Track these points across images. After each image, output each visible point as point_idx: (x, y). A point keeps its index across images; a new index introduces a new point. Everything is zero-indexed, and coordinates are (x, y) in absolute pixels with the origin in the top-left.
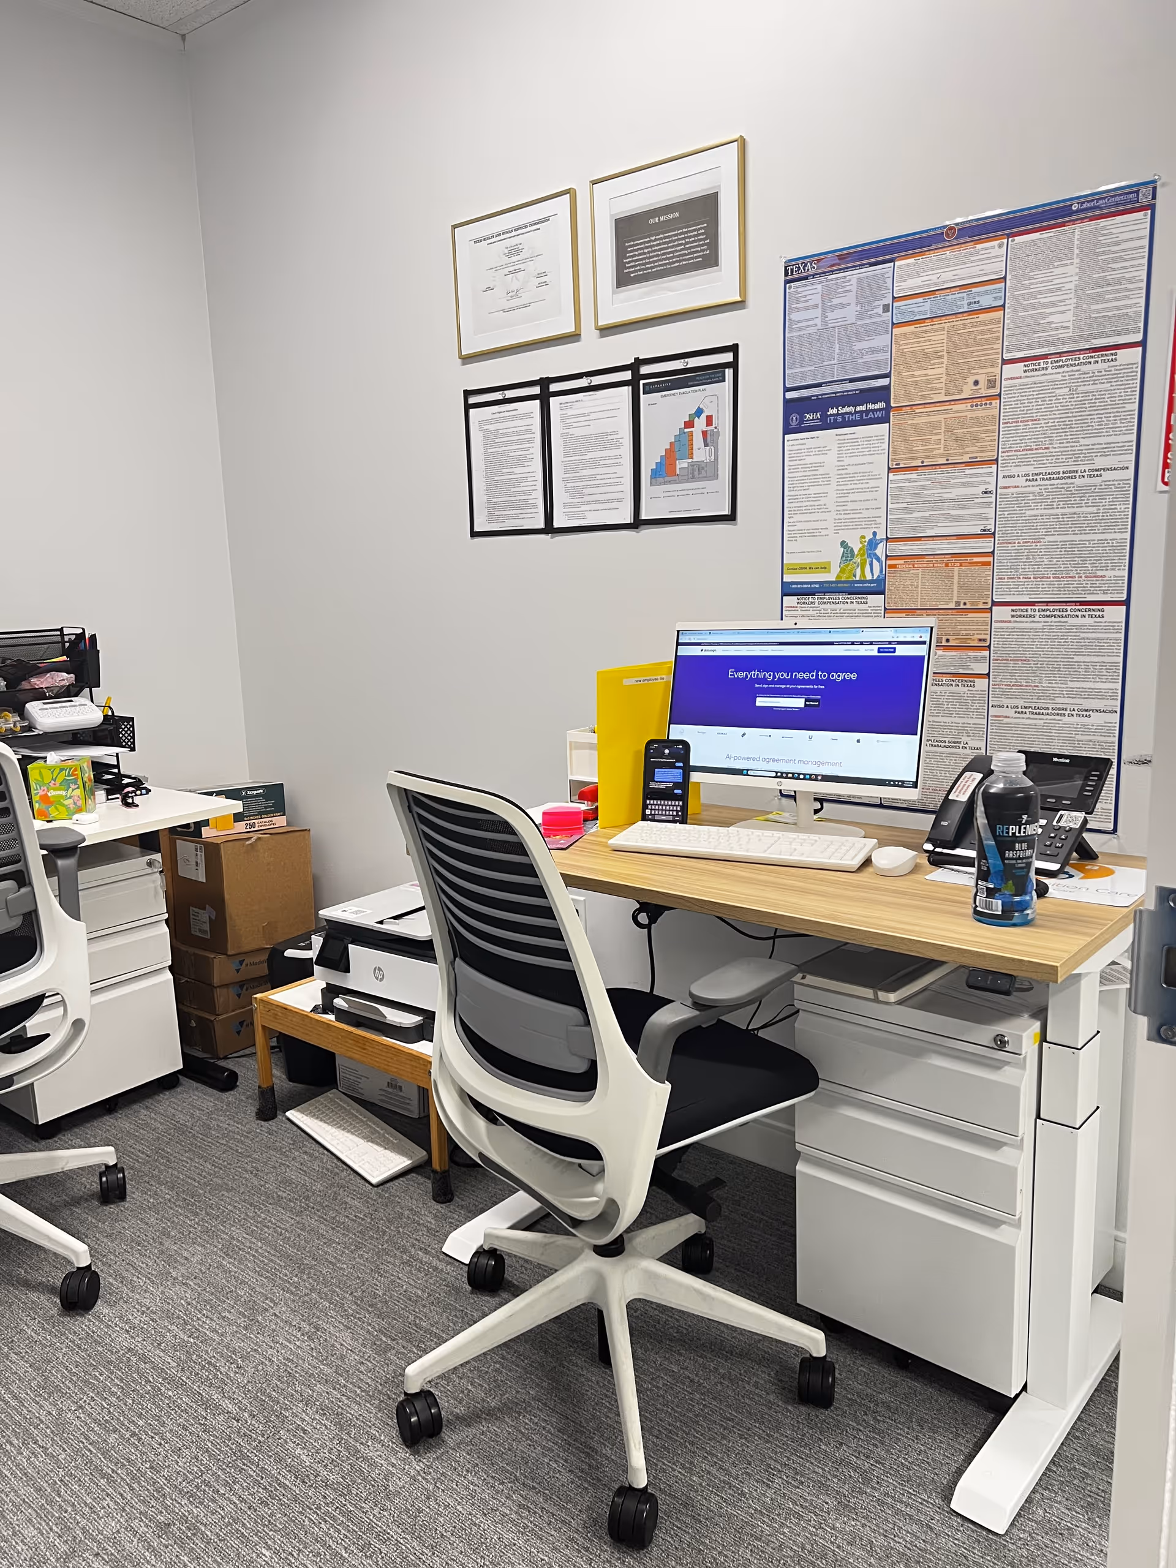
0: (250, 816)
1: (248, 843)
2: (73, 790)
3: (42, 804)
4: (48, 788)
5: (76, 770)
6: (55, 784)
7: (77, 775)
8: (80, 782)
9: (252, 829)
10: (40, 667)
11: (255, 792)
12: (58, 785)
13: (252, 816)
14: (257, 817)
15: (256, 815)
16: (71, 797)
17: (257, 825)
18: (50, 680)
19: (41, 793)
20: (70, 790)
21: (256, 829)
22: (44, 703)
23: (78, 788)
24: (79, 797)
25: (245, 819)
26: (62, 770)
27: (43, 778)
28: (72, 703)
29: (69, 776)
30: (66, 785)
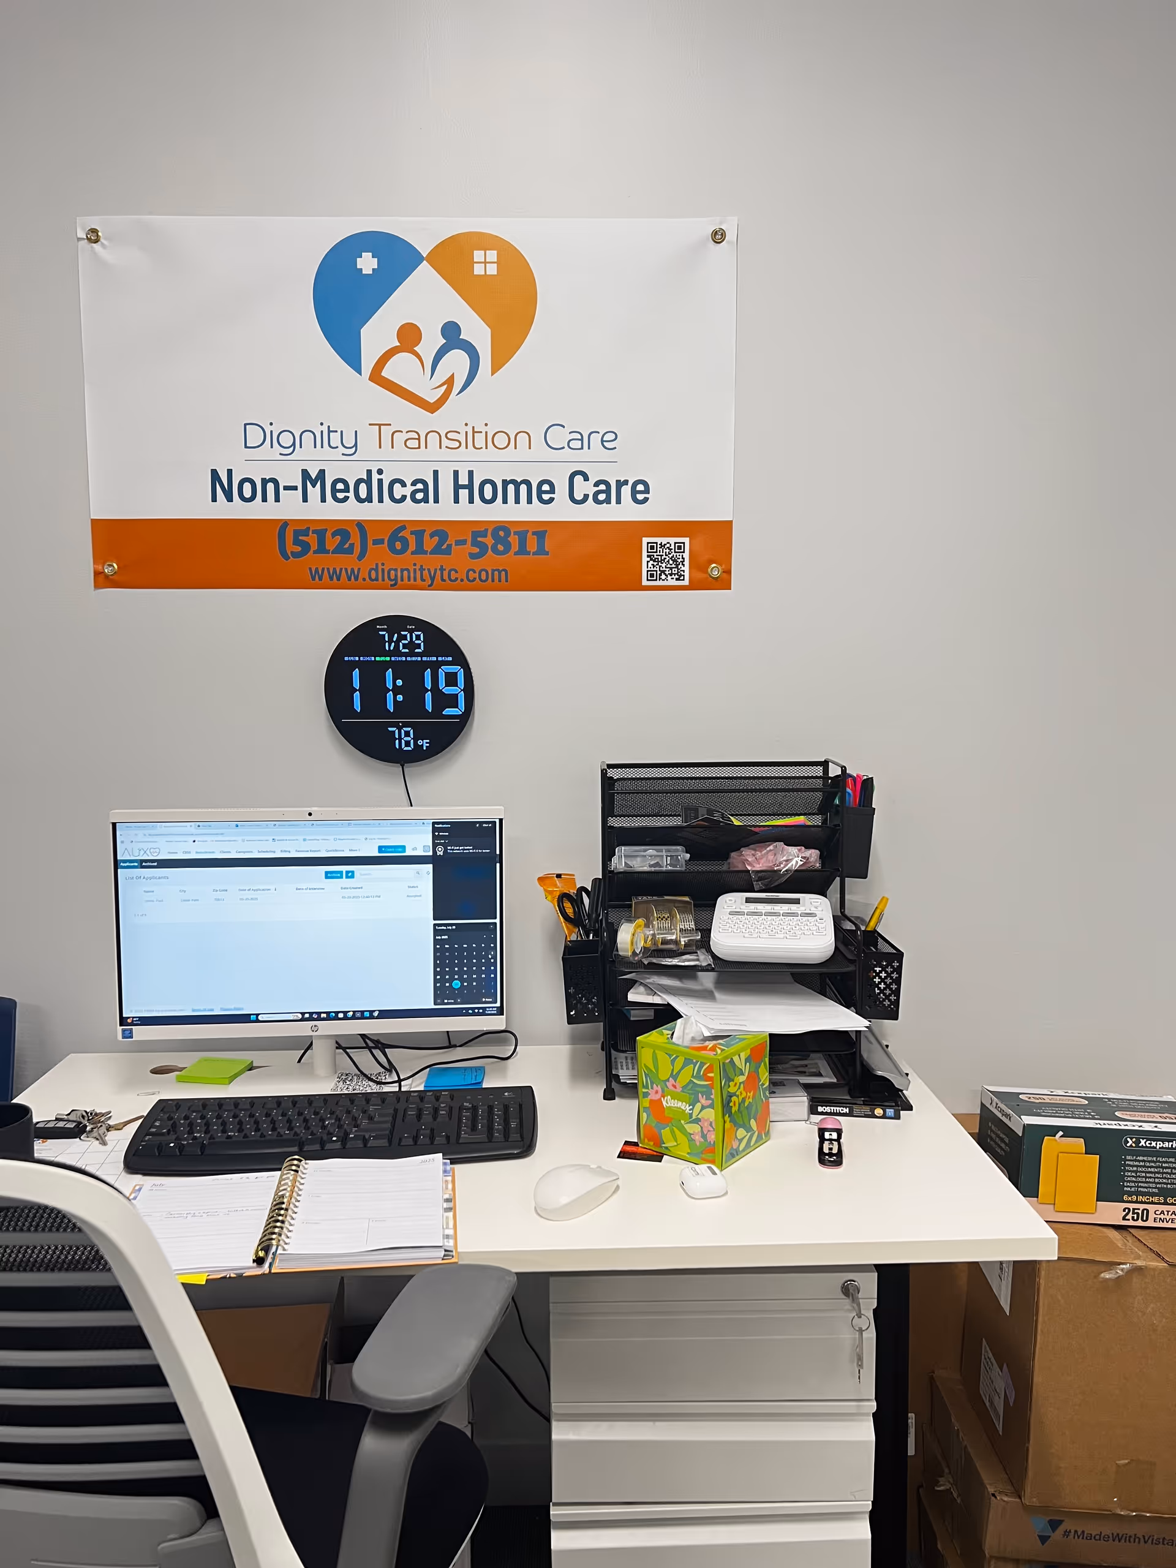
0: (1137, 1194)
1: (1107, 1275)
2: (703, 1108)
3: (651, 1117)
4: (663, 1091)
5: (710, 1069)
6: (675, 1087)
7: (711, 1079)
8: (716, 1095)
9: (1140, 1223)
10: (757, 833)
11: (1159, 1145)
12: (679, 1090)
13: (1143, 1194)
14: (1155, 1199)
15: (1153, 1195)
16: (697, 1121)
17: (1152, 1216)
18: (771, 857)
19: (654, 1096)
20: (698, 1106)
21: (1150, 1223)
22: (748, 900)
23: (711, 1106)
24: (711, 1124)
25: (1125, 1197)
26: (688, 1062)
27: (657, 1070)
28: (794, 908)
29: (698, 1077)
30: (692, 1093)
